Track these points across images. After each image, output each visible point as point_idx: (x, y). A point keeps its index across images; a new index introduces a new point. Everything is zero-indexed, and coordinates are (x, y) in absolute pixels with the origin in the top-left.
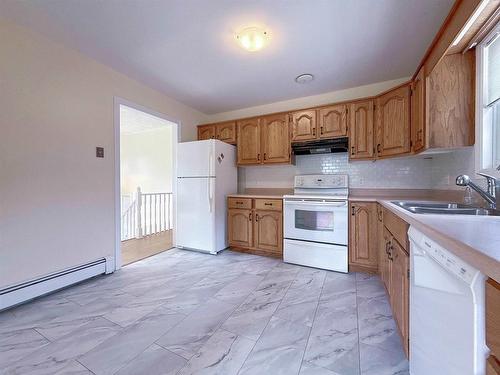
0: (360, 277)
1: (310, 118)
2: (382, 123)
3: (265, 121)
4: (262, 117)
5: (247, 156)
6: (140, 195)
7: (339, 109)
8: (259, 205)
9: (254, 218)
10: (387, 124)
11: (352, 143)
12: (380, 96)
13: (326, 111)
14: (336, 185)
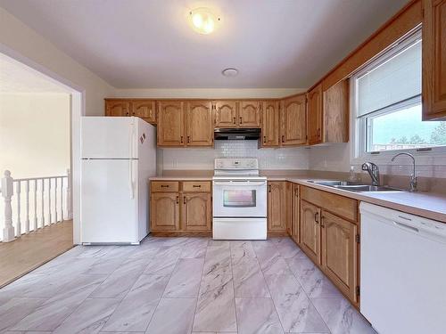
0: (275, 241)
1: (231, 108)
2: (286, 120)
3: (189, 105)
4: (186, 101)
5: (169, 138)
6: (10, 181)
7: (254, 104)
8: (186, 187)
9: (182, 200)
10: (289, 121)
11: (264, 133)
12: (283, 99)
13: (244, 104)
14: (249, 167)
